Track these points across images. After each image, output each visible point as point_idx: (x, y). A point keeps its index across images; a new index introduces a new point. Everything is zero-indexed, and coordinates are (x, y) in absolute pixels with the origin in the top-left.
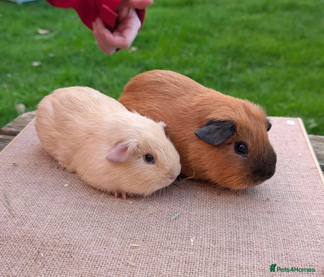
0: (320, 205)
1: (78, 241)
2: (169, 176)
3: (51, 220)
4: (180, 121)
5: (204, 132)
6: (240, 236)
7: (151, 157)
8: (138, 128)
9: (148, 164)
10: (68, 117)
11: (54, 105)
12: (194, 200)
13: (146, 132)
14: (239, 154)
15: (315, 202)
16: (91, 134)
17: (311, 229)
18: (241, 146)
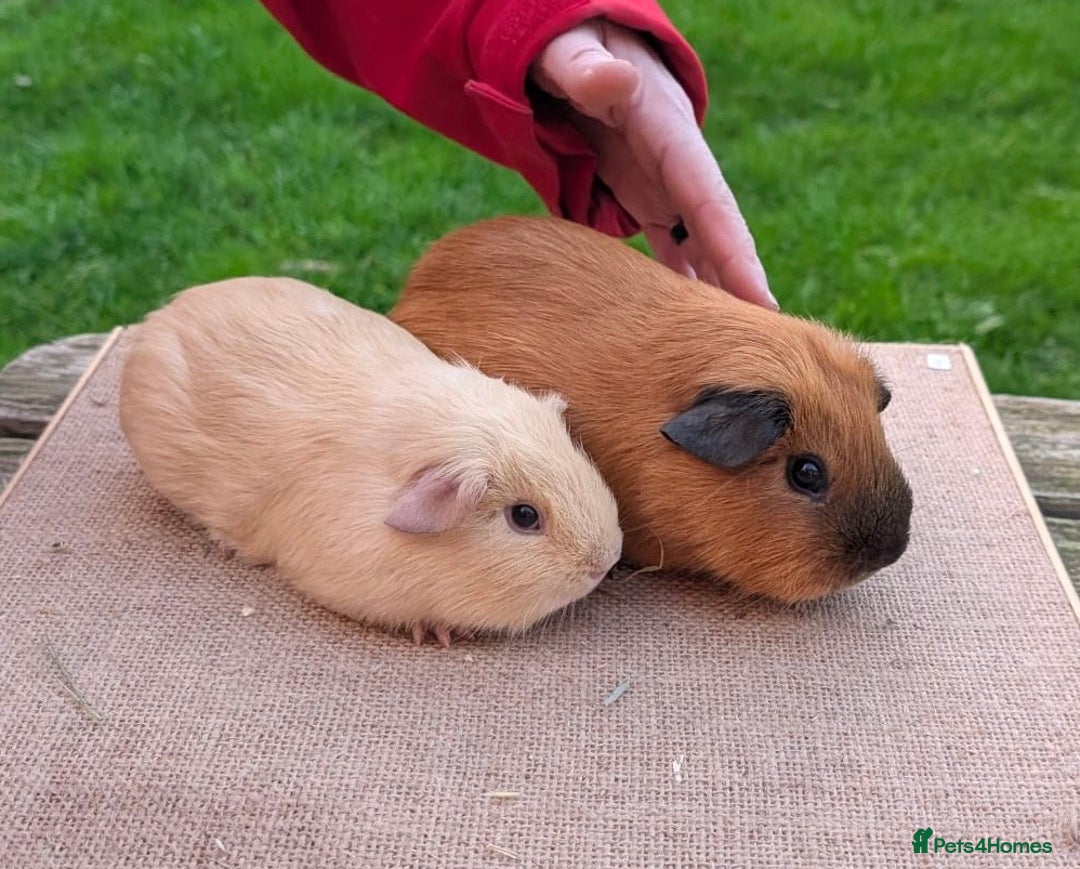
0: (1047, 632)
1: (322, 792)
2: (588, 568)
3: (223, 729)
4: (608, 388)
5: (690, 426)
6: (819, 744)
7: (531, 511)
8: (486, 421)
9: (523, 534)
10: (242, 387)
11: (187, 344)
13: (512, 436)
14: (802, 493)
15: (1032, 623)
16: (325, 442)
17: (1026, 710)
18: (805, 467)
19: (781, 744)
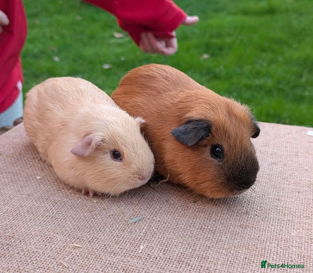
0: (306, 224)
1: (23, 234)
2: (137, 176)
3: (7, 210)
4: (161, 118)
5: (180, 131)
6: (198, 249)
7: (119, 153)
8: (107, 121)
9: (115, 161)
10: (49, 107)
11: (39, 93)
12: (164, 205)
14: (215, 158)
15: (302, 220)
16: (64, 124)
17: (283, 250)
18: (217, 149)
19: (183, 246)
